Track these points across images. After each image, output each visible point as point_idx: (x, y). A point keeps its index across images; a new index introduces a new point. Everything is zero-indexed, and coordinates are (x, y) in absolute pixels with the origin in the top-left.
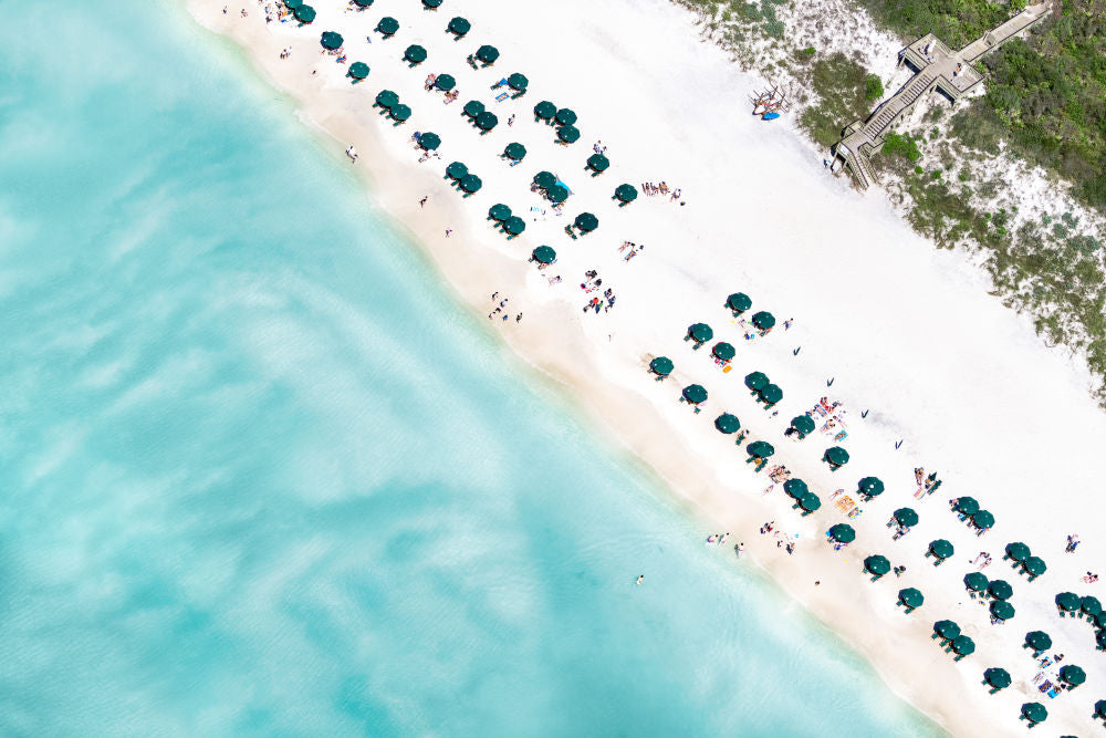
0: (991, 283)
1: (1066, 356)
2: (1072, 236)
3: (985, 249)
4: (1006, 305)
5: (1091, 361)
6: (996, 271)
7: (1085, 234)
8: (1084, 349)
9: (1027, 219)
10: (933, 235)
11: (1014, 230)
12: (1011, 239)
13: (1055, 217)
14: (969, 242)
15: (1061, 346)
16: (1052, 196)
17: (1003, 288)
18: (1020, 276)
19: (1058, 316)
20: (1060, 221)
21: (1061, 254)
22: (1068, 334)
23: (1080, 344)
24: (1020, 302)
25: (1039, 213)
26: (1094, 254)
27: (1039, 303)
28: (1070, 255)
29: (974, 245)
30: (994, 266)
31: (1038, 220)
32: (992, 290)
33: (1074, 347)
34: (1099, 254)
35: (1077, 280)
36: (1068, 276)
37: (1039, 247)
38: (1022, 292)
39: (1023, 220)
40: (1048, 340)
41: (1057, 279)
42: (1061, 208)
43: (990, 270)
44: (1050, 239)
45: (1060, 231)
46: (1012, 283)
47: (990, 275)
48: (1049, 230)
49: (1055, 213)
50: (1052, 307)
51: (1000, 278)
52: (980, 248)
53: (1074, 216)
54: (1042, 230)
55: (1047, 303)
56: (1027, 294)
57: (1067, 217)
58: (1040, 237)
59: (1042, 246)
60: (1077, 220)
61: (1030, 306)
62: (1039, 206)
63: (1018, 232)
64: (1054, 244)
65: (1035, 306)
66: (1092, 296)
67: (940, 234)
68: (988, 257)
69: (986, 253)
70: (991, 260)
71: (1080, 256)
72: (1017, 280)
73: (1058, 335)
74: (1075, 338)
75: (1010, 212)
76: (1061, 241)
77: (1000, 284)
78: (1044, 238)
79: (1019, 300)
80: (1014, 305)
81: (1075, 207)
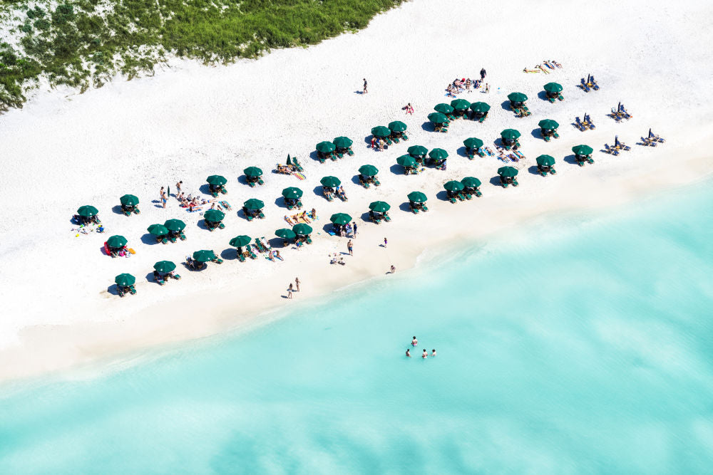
0: (71, 89)
1: (166, 68)
2: (51, 19)
3: (39, 77)
4: (98, 86)
5: (180, 54)
6: (64, 78)
7: (54, 10)
8: (166, 53)
9: (19, 41)
10: (6, 106)
11: (25, 55)
12: (32, 60)
13: (27, 22)
14: (25, 85)
15: (156, 67)
16: (7, 15)
17: (83, 81)
18: (78, 65)
19: (127, 56)
20: (33, 21)
21: (64, 35)
22: (149, 57)
23: (161, 53)
24: (102, 75)
25: (18, 31)
26: (75, 13)
27: (110, 63)
28: (67, 28)
29: (31, 82)
30: (58, 77)
31: (24, 35)
32: (80, 91)
33: (162, 58)
34: (77, 10)
35: (93, 36)
36: (86, 39)
37: (49, 46)
38: (93, 70)
39: (17, 44)
40: (146, 73)
41: (86, 47)
42: (23, 15)
43: (60, 82)
44: (45, 35)
45: (42, 25)
46: (80, 73)
47: (64, 86)
48: (37, 33)
49: (23, 20)
50: (117, 57)
51: (72, 79)
52: (37, 79)
53: (33, 9)
54: (33, 36)
55: (112, 59)
56: (97, 67)
57: (31, 14)
58: (39, 40)
59: (50, 44)
60: (37, 8)
61: (110, 71)
62: (11, 28)
63: (28, 53)
64: (52, 35)
65: (112, 66)
66: (113, 33)
67: (9, 100)
68: (47, 80)
69: (43, 78)
70: (52, 77)
71: (72, 24)
72: (80, 69)
73: (147, 64)
74: (155, 55)
75: (5, 50)
76: (51, 29)
77: (77, 82)
78: (42, 39)
79: (100, 75)
80: (103, 81)
81: (25, 4)
